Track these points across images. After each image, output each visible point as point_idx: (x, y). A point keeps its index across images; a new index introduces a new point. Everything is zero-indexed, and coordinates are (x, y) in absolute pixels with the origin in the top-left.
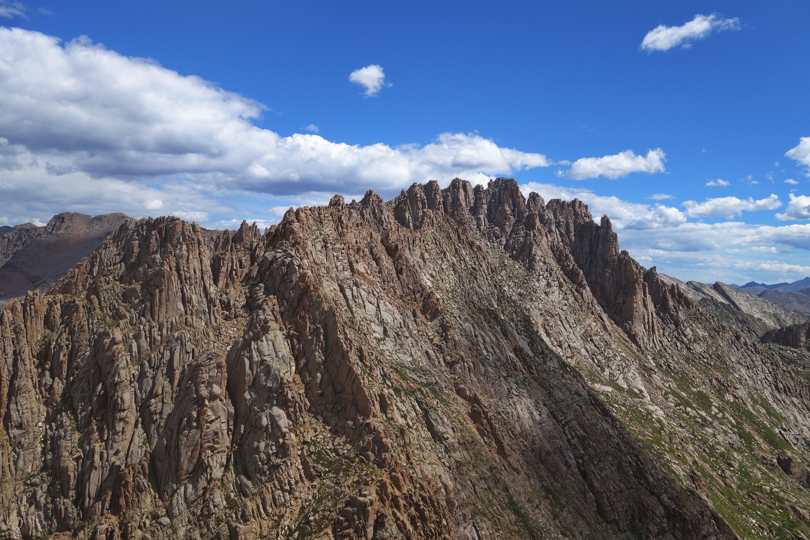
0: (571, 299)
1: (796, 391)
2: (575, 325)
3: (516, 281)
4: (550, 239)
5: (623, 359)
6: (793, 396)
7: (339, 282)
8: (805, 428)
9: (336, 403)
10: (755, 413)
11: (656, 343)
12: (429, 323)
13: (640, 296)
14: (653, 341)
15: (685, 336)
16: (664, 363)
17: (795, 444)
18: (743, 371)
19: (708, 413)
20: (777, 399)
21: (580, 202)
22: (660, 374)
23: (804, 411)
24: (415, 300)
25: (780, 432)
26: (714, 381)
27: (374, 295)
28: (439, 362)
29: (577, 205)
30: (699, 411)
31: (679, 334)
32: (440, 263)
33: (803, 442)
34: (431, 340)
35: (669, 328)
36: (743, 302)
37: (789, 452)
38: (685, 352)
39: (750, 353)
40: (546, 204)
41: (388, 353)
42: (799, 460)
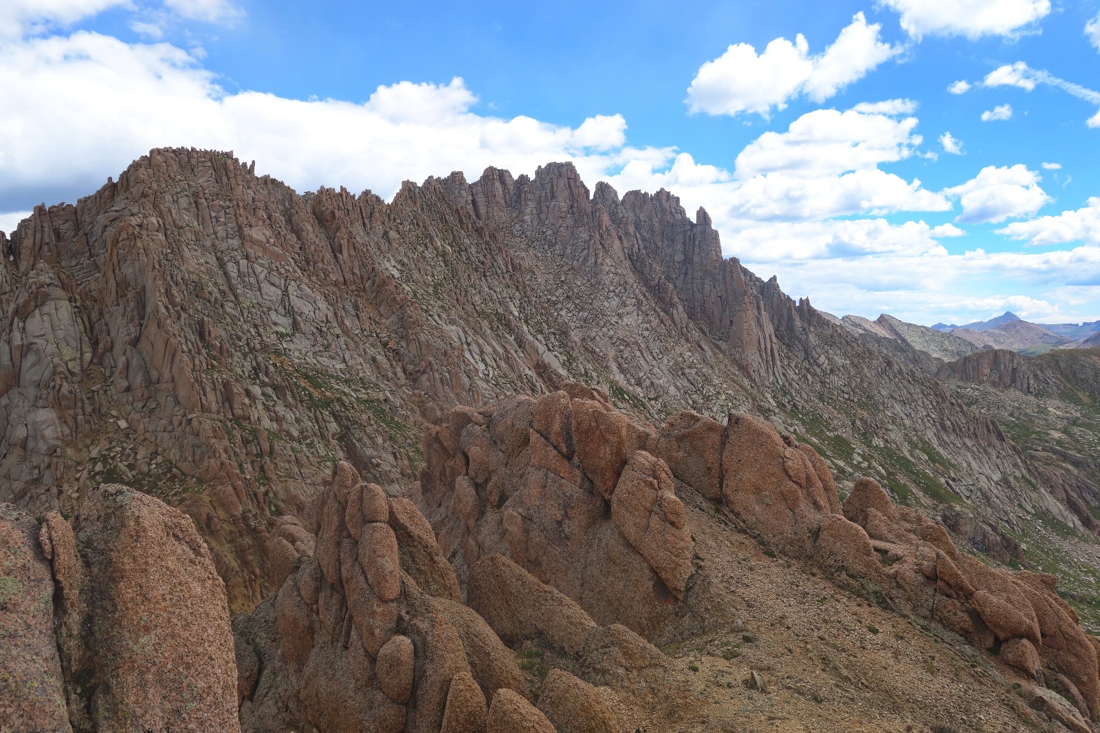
0: (655, 322)
1: (969, 430)
2: (660, 356)
3: (577, 301)
4: (626, 244)
5: (729, 398)
6: (965, 436)
7: (219, 254)
8: (983, 477)
9: (149, 398)
10: (913, 460)
11: (778, 377)
12: (384, 321)
13: (751, 313)
14: (774, 374)
15: (819, 366)
16: (788, 402)
17: (968, 498)
18: (898, 408)
19: (847, 463)
20: (944, 440)
21: (668, 193)
22: (782, 415)
23: (981, 456)
24: (364, 290)
25: (947, 482)
26: (858, 422)
27: (280, 274)
28: (395, 374)
29: (664, 198)
30: (835, 461)
31: (810, 364)
32: (421, 249)
33: (979, 493)
34: (385, 345)
35: (797, 357)
36: (917, 338)
37: (958, 506)
38: (818, 387)
39: (905, 383)
40: (621, 198)
41: (297, 354)
42: (971, 515)
